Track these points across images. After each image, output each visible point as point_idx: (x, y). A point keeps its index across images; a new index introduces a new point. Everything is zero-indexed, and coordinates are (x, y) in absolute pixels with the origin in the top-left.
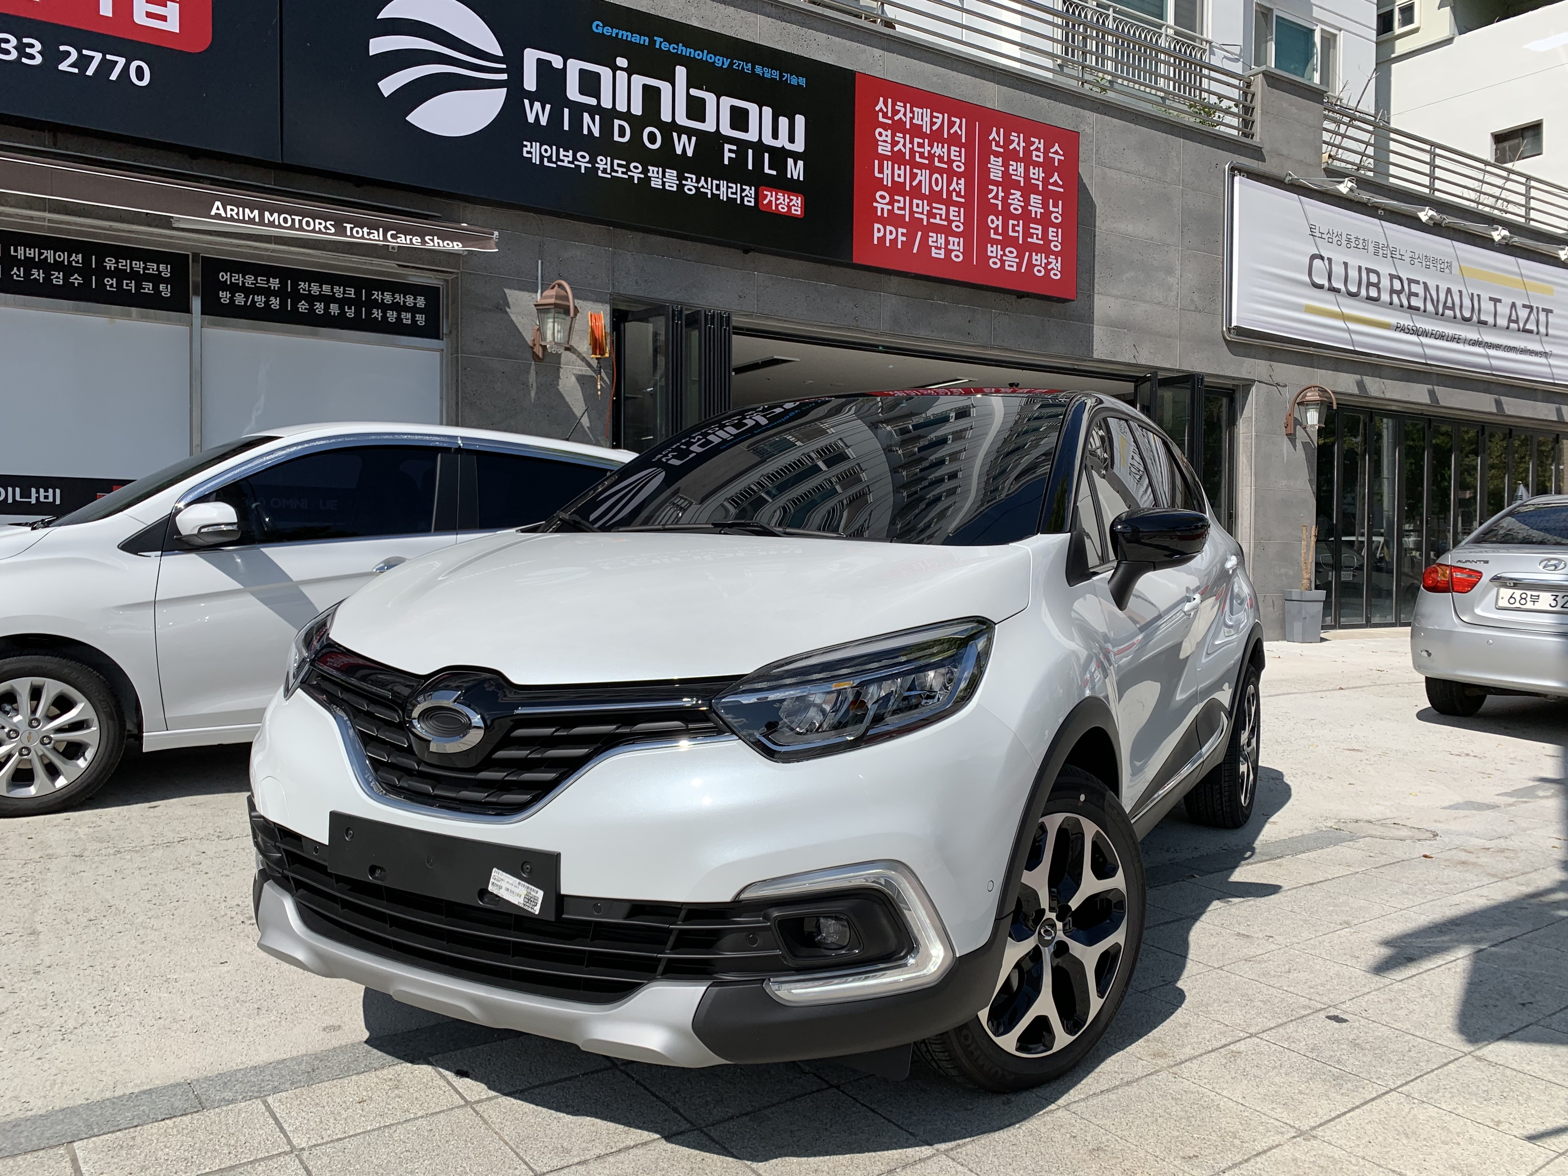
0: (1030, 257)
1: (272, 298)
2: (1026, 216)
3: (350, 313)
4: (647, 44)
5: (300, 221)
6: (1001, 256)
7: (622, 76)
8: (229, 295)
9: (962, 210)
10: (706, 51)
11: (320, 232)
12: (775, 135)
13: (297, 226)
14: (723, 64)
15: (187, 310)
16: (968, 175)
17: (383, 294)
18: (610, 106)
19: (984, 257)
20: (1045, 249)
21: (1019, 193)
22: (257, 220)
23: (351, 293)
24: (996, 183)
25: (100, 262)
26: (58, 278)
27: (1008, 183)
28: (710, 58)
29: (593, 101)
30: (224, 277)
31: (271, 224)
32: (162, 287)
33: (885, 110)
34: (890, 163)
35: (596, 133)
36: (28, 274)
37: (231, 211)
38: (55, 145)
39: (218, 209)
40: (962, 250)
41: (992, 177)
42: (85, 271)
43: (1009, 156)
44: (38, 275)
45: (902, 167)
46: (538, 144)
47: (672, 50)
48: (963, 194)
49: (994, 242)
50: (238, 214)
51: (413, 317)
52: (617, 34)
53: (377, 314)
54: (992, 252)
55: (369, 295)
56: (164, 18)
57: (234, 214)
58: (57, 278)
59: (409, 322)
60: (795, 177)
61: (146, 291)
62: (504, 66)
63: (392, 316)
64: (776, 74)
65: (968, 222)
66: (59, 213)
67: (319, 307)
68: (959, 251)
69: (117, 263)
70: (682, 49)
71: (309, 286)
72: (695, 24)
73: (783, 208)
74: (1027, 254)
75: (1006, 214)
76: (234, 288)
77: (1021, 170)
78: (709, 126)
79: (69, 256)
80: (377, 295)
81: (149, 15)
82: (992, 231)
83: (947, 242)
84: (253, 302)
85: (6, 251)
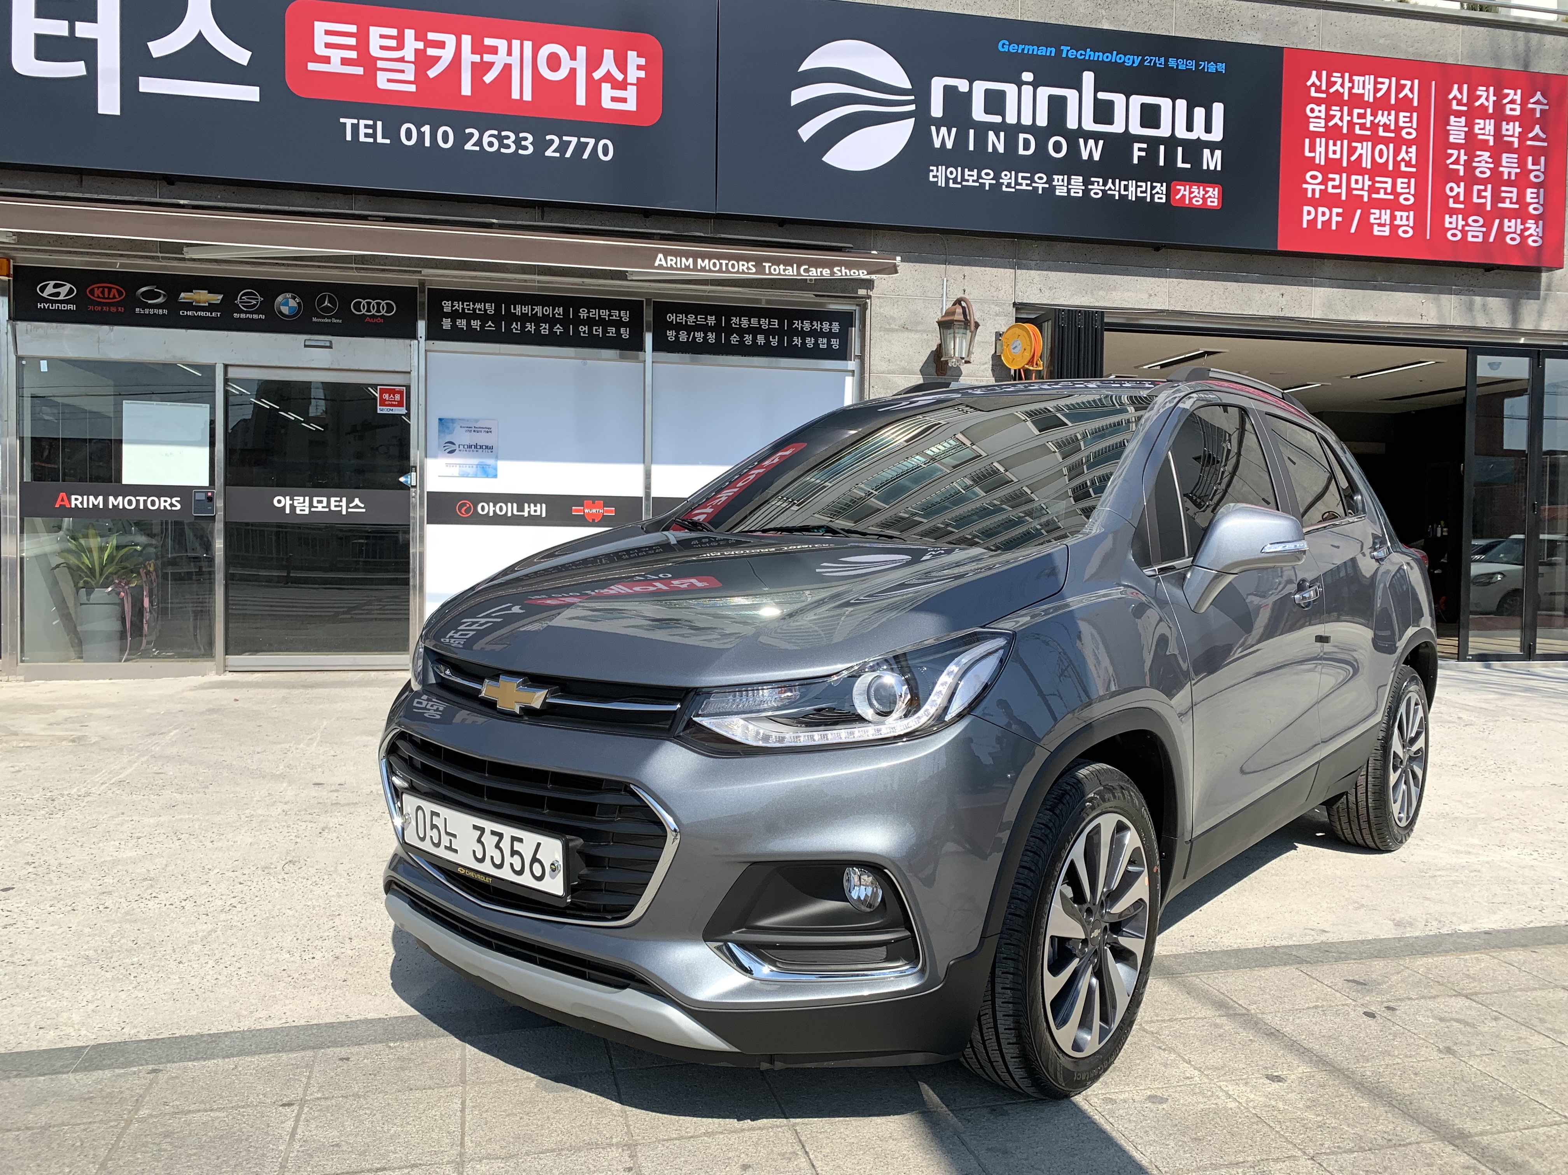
0: (1501, 225)
1: (709, 334)
2: (1496, 179)
3: (774, 342)
4: (1053, 55)
5: (727, 265)
6: (1463, 226)
7: (1027, 90)
8: (675, 333)
9: (1413, 181)
10: (1115, 53)
11: (743, 272)
12: (1190, 128)
13: (724, 269)
14: (1133, 62)
15: (641, 348)
16: (1420, 142)
17: (802, 323)
18: (1014, 121)
19: (1440, 229)
20: (1521, 213)
21: (1488, 154)
22: (691, 267)
23: (775, 323)
24: (1457, 147)
25: (576, 312)
26: (545, 329)
27: (1472, 144)
28: (1120, 59)
29: (998, 119)
30: (671, 318)
31: (703, 269)
32: (622, 330)
33: (1318, 83)
34: (1323, 140)
35: (1001, 149)
36: (523, 327)
37: (672, 261)
38: (543, 220)
39: (660, 260)
40: (1411, 224)
41: (1452, 139)
42: (565, 322)
43: (1473, 113)
44: (530, 327)
45: (1339, 143)
46: (944, 167)
47: (1079, 57)
48: (1414, 162)
49: (1453, 212)
50: (676, 263)
51: (829, 342)
52: (1023, 50)
53: (797, 341)
54: (1450, 223)
55: (791, 324)
56: (624, 100)
57: (673, 263)
59: (825, 346)
60: (1212, 168)
61: (610, 334)
62: (913, 97)
63: (810, 342)
64: (1191, 64)
65: (1420, 194)
66: (545, 274)
67: (748, 339)
68: (1408, 226)
69: (588, 312)
70: (1090, 55)
71: (740, 320)
72: (1106, 26)
73: (1197, 201)
74: (1497, 221)
75: (1470, 179)
76: (678, 327)
77: (1490, 126)
78: (1117, 127)
79: (554, 310)
80: (797, 324)
81: (614, 99)
82: (1451, 200)
83: (1393, 218)
84: (694, 338)
85: (508, 309)
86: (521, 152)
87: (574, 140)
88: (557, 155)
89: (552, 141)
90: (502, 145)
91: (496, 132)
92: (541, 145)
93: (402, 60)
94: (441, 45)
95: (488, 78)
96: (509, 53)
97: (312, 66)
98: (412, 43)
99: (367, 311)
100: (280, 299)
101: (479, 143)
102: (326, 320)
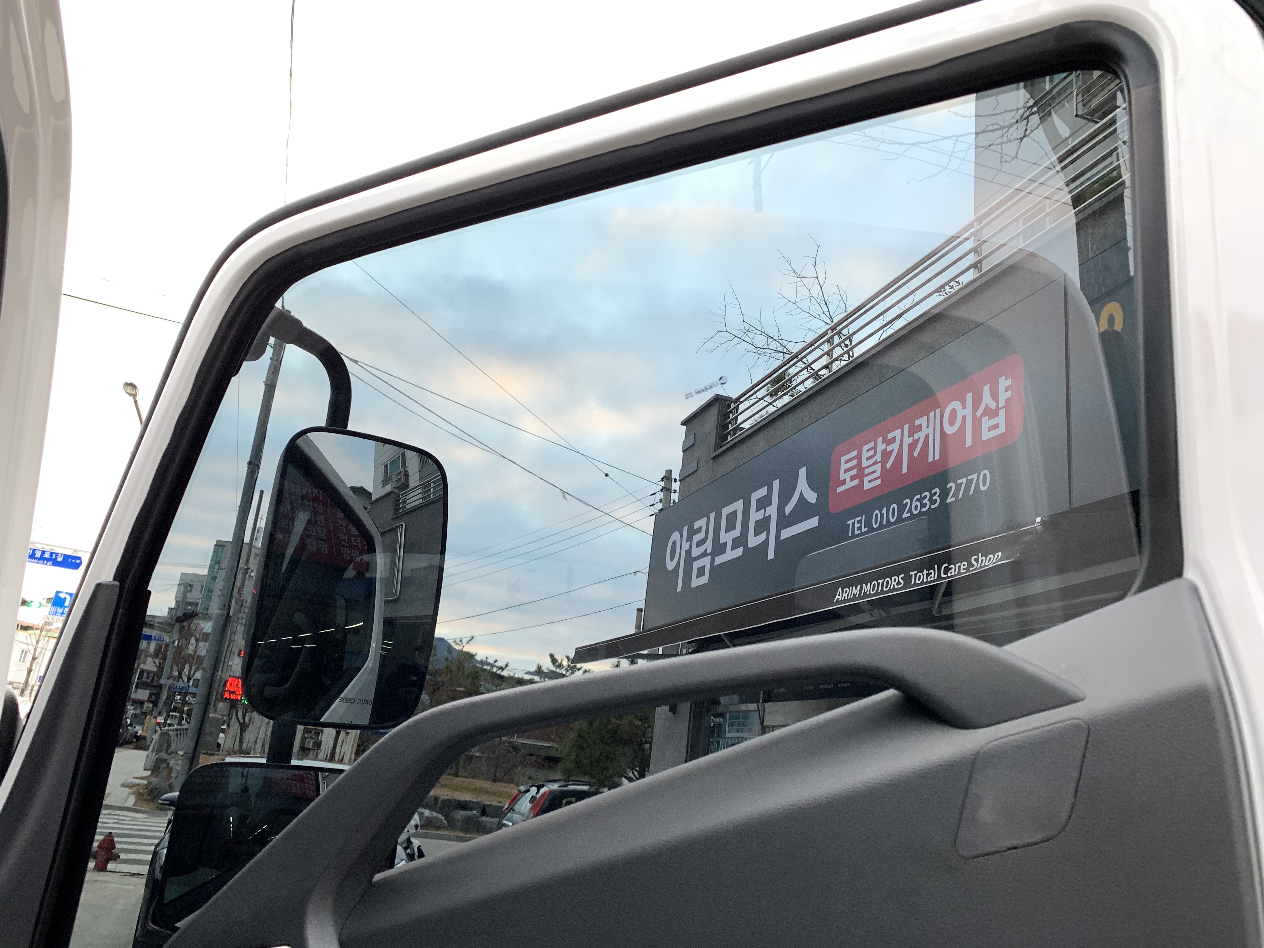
86: (933, 506)
87: (964, 480)
88: (954, 499)
89: (951, 487)
90: (923, 505)
91: (918, 496)
92: (944, 494)
94: (893, 440)
95: (916, 452)
96: (928, 427)
97: (840, 489)
98: (881, 447)
101: (910, 511)
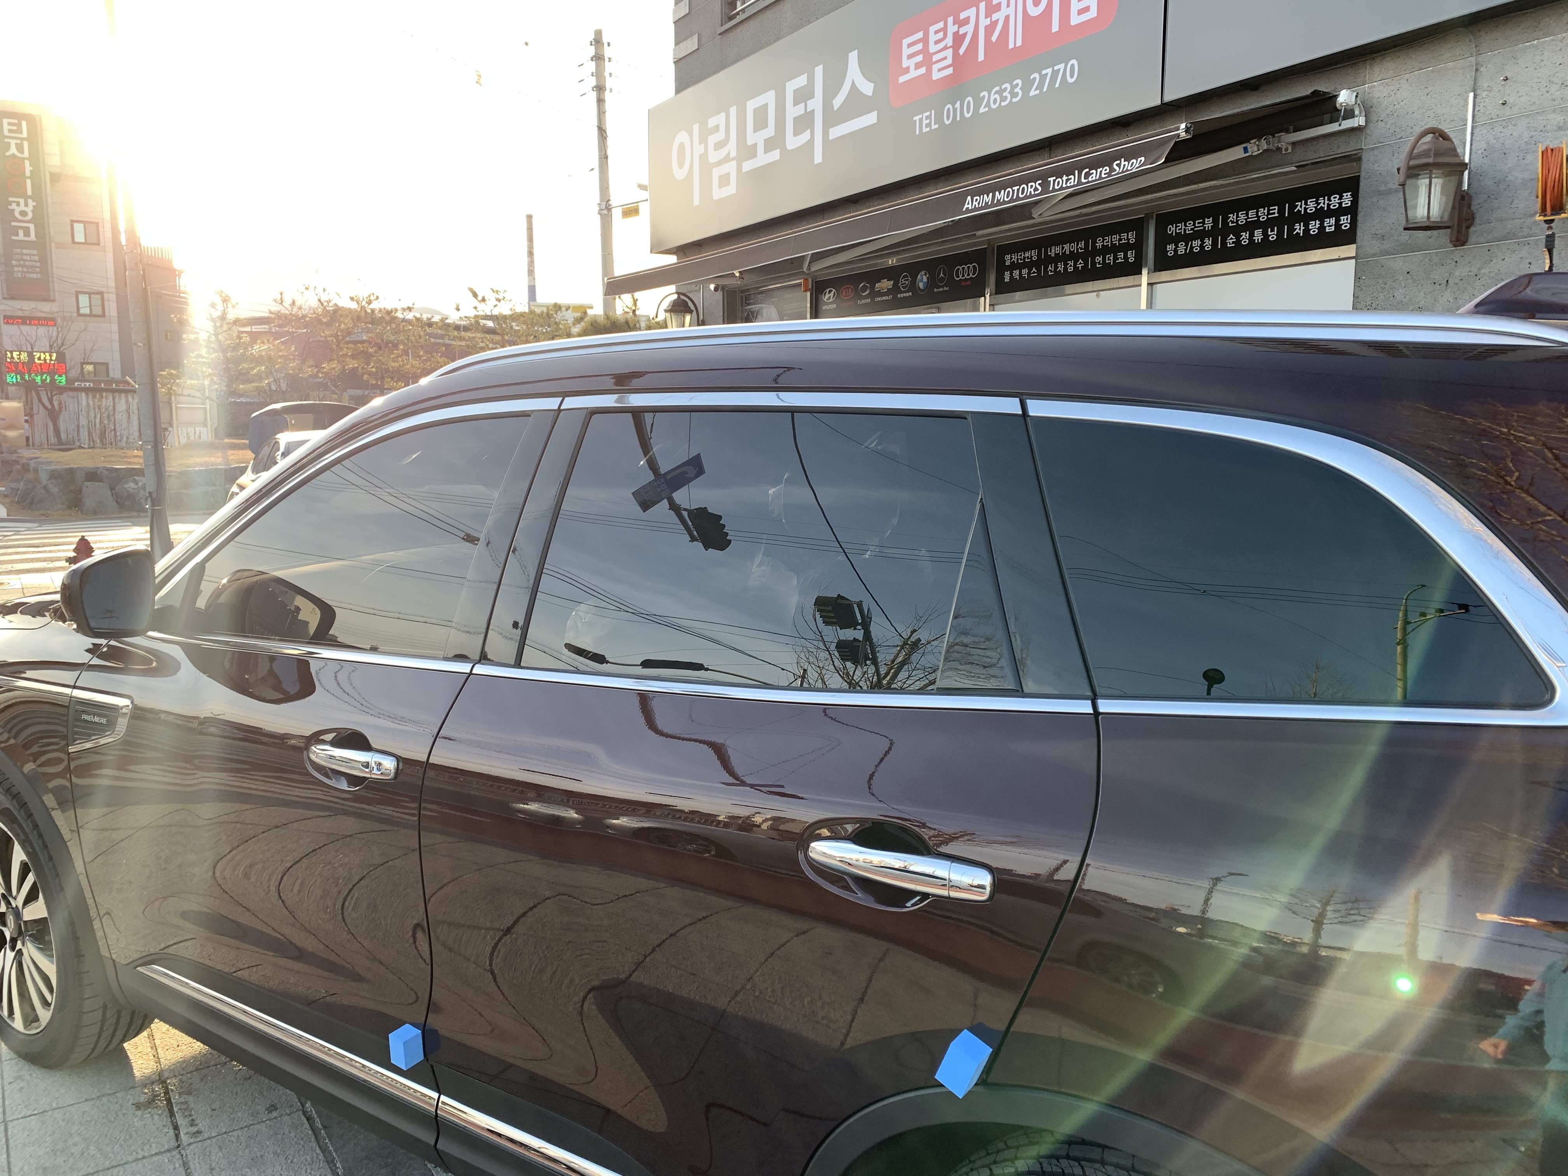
1: (1206, 240)
3: (1273, 236)
8: (1174, 247)
15: (1141, 272)
17: (1306, 204)
23: (1275, 211)
25: (1094, 242)
30: (1172, 229)
32: (1129, 253)
36: (1056, 267)
42: (1085, 255)
44: (1061, 267)
51: (1338, 221)
53: (1299, 229)
55: (1292, 208)
56: (1088, 9)
58: (1071, 266)
59: (1332, 229)
61: (1120, 261)
63: (1314, 226)
67: (1245, 237)
69: (1103, 242)
71: (1238, 216)
76: (1177, 239)
79: (1077, 246)
80: (1300, 207)
84: (1192, 247)
85: (1046, 252)
86: (1014, 100)
87: (1049, 71)
88: (1038, 92)
89: (1035, 79)
90: (1003, 99)
91: (997, 88)
92: (1027, 85)
93: (945, 48)
94: (966, 21)
95: (994, 38)
96: (1008, 6)
97: (902, 79)
98: (952, 29)
99: (962, 276)
100: (919, 277)
101: (988, 105)
102: (941, 289)
